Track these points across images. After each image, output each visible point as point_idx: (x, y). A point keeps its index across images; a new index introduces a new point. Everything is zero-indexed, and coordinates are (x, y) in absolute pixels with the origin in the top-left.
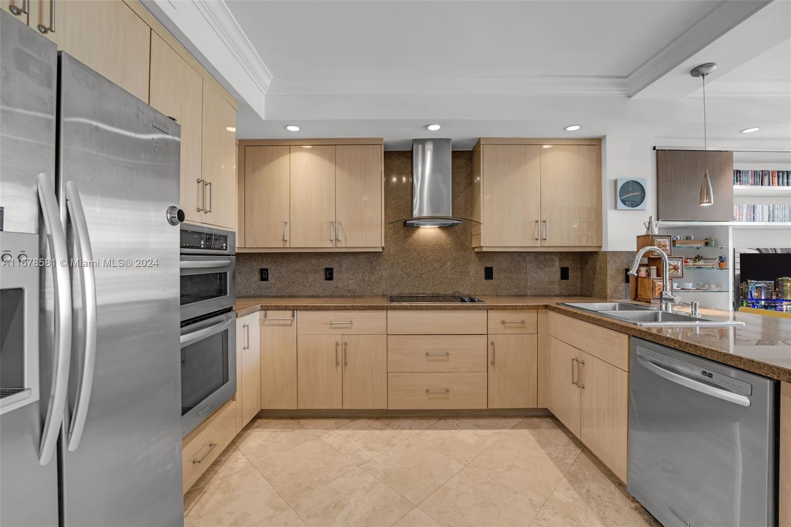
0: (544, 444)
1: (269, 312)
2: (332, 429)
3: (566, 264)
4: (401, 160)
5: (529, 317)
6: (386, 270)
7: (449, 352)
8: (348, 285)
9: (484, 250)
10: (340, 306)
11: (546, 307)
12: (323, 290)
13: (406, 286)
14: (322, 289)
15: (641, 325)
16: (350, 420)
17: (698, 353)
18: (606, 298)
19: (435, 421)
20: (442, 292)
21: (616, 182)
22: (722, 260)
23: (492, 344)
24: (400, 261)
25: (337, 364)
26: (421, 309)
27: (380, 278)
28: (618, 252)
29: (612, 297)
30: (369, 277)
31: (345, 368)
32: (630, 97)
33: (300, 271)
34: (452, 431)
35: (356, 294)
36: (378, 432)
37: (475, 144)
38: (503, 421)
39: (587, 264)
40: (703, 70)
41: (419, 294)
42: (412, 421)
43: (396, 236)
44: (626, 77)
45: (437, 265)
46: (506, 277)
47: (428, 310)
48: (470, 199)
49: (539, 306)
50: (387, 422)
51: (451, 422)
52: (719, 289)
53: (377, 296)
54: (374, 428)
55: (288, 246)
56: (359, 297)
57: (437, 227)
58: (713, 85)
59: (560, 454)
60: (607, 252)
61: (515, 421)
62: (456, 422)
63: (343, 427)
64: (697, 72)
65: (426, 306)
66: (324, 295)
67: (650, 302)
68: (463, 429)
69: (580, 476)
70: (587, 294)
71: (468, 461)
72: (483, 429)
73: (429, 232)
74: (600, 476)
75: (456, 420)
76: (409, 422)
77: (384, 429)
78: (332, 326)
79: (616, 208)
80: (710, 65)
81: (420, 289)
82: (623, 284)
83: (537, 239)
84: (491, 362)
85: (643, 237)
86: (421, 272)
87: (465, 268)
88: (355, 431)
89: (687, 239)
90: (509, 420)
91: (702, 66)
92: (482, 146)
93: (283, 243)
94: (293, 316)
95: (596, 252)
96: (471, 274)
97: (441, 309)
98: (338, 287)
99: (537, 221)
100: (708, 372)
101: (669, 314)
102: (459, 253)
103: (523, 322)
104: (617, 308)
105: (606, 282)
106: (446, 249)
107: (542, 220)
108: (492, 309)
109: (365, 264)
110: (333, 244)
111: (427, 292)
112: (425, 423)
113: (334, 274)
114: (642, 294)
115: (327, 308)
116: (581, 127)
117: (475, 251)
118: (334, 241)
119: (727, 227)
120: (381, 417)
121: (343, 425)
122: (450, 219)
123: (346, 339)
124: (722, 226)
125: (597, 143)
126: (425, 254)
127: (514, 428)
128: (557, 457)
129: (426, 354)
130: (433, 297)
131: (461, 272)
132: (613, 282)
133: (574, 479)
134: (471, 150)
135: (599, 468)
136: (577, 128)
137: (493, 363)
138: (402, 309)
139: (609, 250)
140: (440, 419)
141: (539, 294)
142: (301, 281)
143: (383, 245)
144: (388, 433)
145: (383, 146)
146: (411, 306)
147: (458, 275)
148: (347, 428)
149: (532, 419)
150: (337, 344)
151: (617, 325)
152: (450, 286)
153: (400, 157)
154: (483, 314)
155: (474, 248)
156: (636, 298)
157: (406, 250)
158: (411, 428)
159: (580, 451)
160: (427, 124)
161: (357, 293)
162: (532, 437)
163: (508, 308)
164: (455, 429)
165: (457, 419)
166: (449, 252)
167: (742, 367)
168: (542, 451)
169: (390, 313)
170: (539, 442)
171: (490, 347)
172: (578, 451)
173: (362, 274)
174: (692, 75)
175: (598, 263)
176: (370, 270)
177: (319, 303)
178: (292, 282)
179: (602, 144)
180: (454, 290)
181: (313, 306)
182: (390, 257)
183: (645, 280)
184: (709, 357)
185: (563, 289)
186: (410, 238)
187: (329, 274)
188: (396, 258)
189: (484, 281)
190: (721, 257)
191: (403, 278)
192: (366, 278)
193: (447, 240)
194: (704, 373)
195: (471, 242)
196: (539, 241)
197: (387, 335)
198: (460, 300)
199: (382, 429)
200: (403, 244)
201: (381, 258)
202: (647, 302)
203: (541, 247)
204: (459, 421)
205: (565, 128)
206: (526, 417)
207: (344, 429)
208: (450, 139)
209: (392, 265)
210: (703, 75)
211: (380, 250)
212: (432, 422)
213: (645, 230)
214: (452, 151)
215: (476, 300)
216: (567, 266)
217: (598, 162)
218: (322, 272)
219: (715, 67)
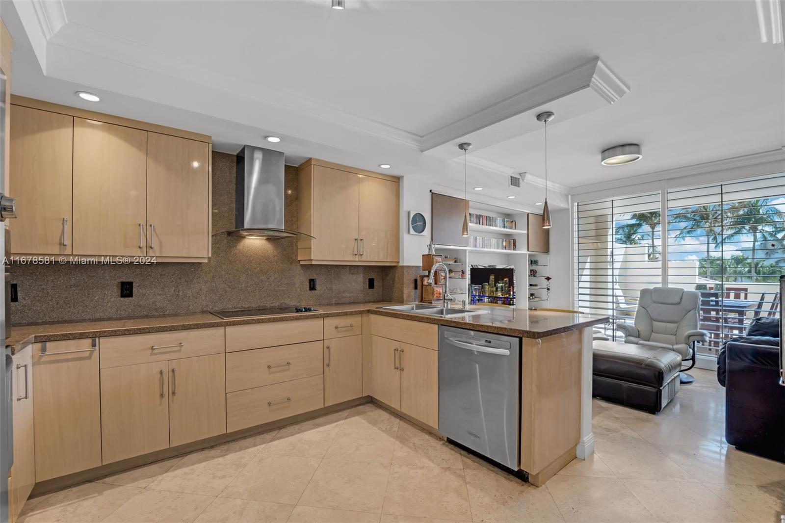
0: (374, 423)
1: (48, 344)
2: (159, 474)
3: (372, 276)
4: (224, 163)
5: (355, 320)
6: (205, 283)
7: (290, 361)
8: (154, 302)
9: (314, 263)
10: (167, 327)
11: (369, 311)
12: (117, 311)
13: (229, 299)
14: (115, 309)
15: (445, 317)
16: (178, 459)
17: (483, 329)
18: (403, 302)
19: (276, 432)
20: (268, 305)
21: (409, 213)
22: (463, 272)
23: (328, 348)
24: (223, 273)
25: (162, 395)
26: (263, 322)
27: (197, 293)
28: (410, 266)
29: (407, 301)
30: (183, 292)
31: (173, 399)
32: (422, 151)
33: (78, 286)
34: (296, 435)
35: (166, 313)
36: (221, 460)
37: (302, 162)
38: (336, 416)
39: (387, 275)
40: (465, 146)
41: (244, 308)
42: (253, 438)
43: (218, 245)
44: (422, 137)
45: (263, 278)
46: (327, 288)
47: (271, 322)
48: (296, 213)
49: (363, 311)
50: (225, 447)
51: (292, 429)
52: (461, 292)
53: (194, 313)
54: (214, 458)
55: (69, 252)
56: (170, 315)
57: (265, 238)
58: (471, 158)
59: (387, 426)
60: (403, 266)
61: (345, 413)
62: (297, 427)
63: (172, 468)
64: (462, 146)
65: (269, 318)
66: (118, 316)
67: (431, 303)
68: (306, 431)
69: (406, 437)
70: (387, 298)
71: (323, 454)
72: (324, 426)
73: (254, 243)
74: (418, 432)
75: (295, 426)
76: (249, 441)
77: (227, 455)
78: (155, 352)
79: (409, 232)
80: (469, 144)
81: (246, 303)
82: (413, 291)
83: (356, 255)
84: (326, 365)
85: (426, 256)
86: (246, 285)
87: (291, 280)
88: (192, 467)
89: (446, 258)
90: (340, 413)
91: (465, 144)
92: (312, 166)
93: (60, 248)
94: (94, 345)
95: (395, 267)
96: (297, 286)
97: (283, 321)
98: (140, 306)
99: (356, 240)
100: (488, 340)
101: (448, 309)
102: (285, 265)
103: (351, 326)
104: (415, 309)
105: (403, 289)
106: (273, 261)
107: (360, 238)
108: (328, 316)
109: (179, 276)
110: (142, 252)
111: (253, 305)
112: (267, 436)
113: (134, 290)
114: (426, 297)
115: (147, 330)
116: (391, 167)
117: (301, 264)
118: (144, 249)
119: (466, 250)
120: (216, 445)
121: (171, 467)
122: (283, 232)
123: (174, 365)
124: (463, 250)
125: (396, 180)
126: (251, 266)
127: (346, 418)
128: (386, 429)
129: (268, 367)
130: (259, 310)
131: (286, 284)
132: (408, 290)
133: (403, 440)
134: (297, 166)
135: (414, 427)
136: (388, 166)
137: (328, 365)
138: (243, 324)
139: (405, 265)
140: (281, 429)
141: (352, 301)
142: (81, 300)
143: (210, 255)
144: (232, 457)
145: (210, 145)
146: (253, 319)
147: (285, 287)
148: (179, 467)
149: (358, 408)
150: (161, 372)
151: (430, 319)
152: (277, 298)
153: (224, 160)
154: (320, 322)
155: (299, 261)
156: (422, 300)
157: (230, 261)
158: (255, 445)
159: (399, 420)
160: (268, 135)
161: (168, 311)
162: (363, 421)
163: (341, 314)
164: (299, 433)
165: (297, 424)
166: (275, 264)
167: (506, 333)
168: (375, 428)
169: (228, 329)
170: (370, 423)
171: (326, 351)
172: (398, 421)
173: (174, 288)
174: (459, 148)
175: (397, 275)
176: (186, 284)
177: (130, 325)
178: (64, 302)
179: (400, 182)
180: (281, 302)
181: (125, 330)
182: (211, 268)
183: (427, 287)
184: (490, 331)
185: (370, 296)
186: (235, 248)
187: (126, 290)
188: (218, 269)
189: (309, 292)
190: (462, 271)
191: (226, 292)
192: (180, 293)
193: (273, 252)
194: (486, 341)
195: (297, 255)
196: (357, 256)
197: (225, 353)
198: (296, 311)
199: (223, 456)
200: (226, 255)
201: (200, 269)
202: (429, 303)
203: (359, 261)
204: (298, 425)
205: (380, 165)
206: (352, 407)
207: (176, 470)
208: (283, 153)
209: (213, 277)
210: (465, 150)
211: (206, 261)
212: (273, 434)
213: (428, 250)
214: (285, 165)
215: (312, 309)
216: (373, 278)
217: (397, 195)
218: (115, 287)
219: (471, 147)
